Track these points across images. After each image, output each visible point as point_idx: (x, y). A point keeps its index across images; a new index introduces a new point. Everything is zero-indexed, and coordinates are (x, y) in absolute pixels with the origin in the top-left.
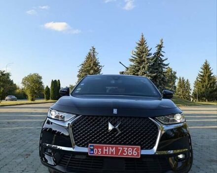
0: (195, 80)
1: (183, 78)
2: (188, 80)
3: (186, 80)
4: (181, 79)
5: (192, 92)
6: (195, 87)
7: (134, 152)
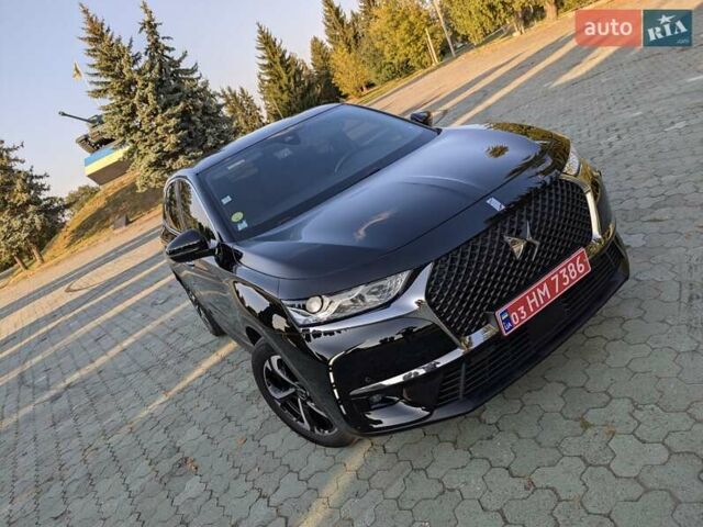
0: (258, 81)
1: (230, 90)
2: (242, 89)
3: (238, 92)
4: (227, 92)
5: (264, 113)
6: (264, 99)
7: (579, 266)
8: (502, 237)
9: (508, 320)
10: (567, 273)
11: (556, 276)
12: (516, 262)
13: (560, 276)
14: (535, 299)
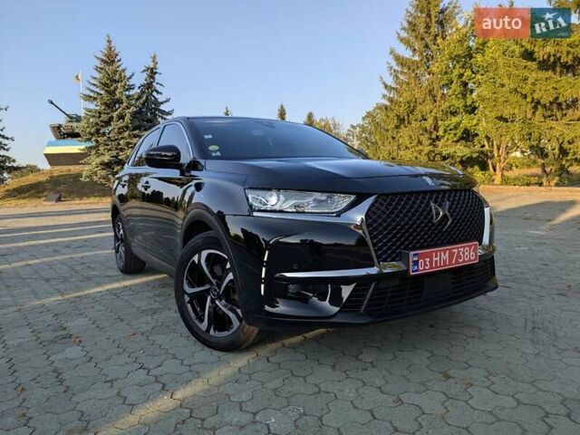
7: (472, 253)
8: (428, 202)
9: (416, 263)
10: (463, 253)
11: (456, 251)
12: (433, 225)
13: (459, 252)
14: (438, 259)
